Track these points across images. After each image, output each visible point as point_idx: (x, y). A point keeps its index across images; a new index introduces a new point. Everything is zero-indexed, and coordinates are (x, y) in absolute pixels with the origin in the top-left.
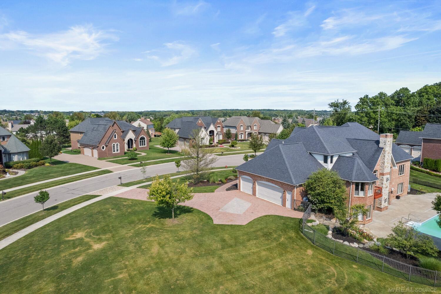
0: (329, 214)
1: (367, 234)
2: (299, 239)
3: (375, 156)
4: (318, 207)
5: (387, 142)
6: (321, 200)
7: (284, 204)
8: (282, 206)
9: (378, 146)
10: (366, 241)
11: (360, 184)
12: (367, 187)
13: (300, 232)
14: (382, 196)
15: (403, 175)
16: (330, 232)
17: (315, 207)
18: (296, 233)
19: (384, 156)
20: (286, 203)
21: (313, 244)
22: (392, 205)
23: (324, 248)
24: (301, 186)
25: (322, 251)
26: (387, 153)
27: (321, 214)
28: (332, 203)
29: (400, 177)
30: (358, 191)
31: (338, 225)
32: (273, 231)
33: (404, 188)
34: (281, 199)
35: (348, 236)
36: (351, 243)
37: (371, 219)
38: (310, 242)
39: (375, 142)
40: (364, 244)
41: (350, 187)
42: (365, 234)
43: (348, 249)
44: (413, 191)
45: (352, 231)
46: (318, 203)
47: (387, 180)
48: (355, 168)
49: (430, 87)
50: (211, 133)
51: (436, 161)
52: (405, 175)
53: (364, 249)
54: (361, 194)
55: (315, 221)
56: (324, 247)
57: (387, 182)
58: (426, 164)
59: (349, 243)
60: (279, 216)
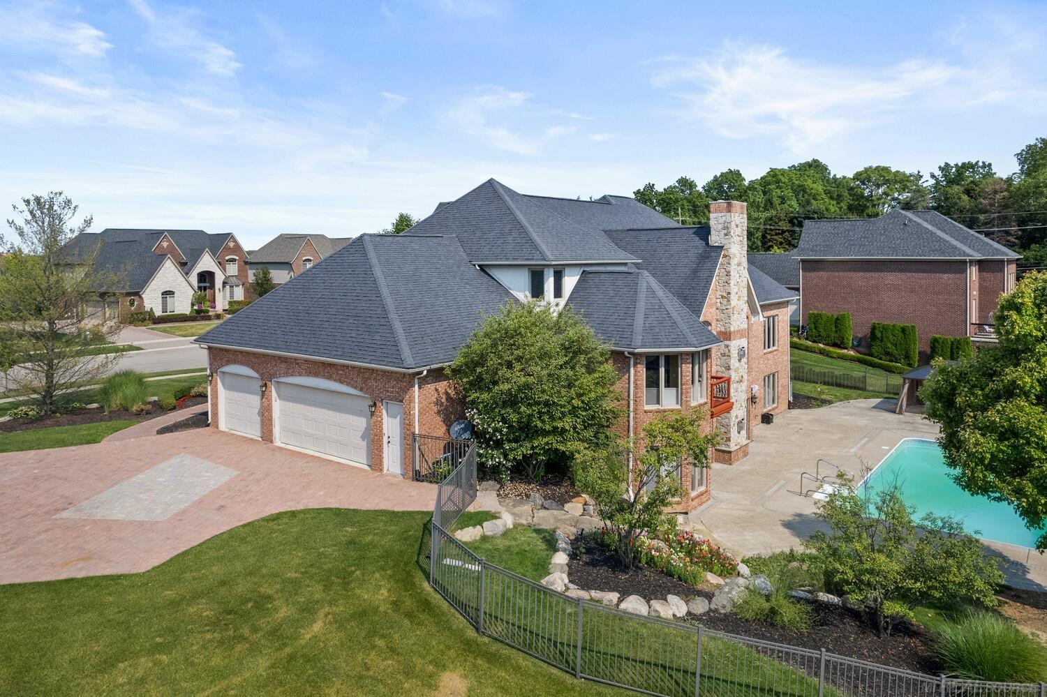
0: (558, 484)
1: (709, 546)
2: (409, 615)
3: (699, 274)
4: (511, 457)
5: (733, 225)
6: (519, 422)
7: (375, 460)
8: (367, 468)
9: (707, 244)
10: (713, 579)
11: (662, 362)
12: (685, 369)
13: (419, 576)
14: (731, 408)
15: (775, 348)
16: (561, 558)
17: (495, 458)
18: (397, 581)
19: (728, 274)
20: (385, 455)
21: (477, 630)
22: (757, 442)
23: (527, 649)
24: (437, 375)
25: (517, 669)
26: (734, 262)
27: (522, 487)
28: (564, 431)
29: (769, 356)
30: (658, 386)
31: (594, 523)
32: (282, 590)
33: (779, 389)
34: (365, 443)
35: (637, 567)
36: (656, 599)
37: (706, 492)
38: (459, 621)
39: (694, 233)
40: (709, 596)
41: (627, 376)
42: (705, 547)
43: (644, 631)
44: (799, 401)
45: (655, 543)
46: (509, 441)
47: (741, 355)
48: (641, 305)
49: (783, 172)
50: (205, 282)
51: (837, 319)
52: (780, 349)
53: (714, 620)
54: (668, 398)
55: (493, 516)
56: (528, 642)
57: (740, 360)
58: (815, 328)
59: (648, 602)
60: (337, 512)
